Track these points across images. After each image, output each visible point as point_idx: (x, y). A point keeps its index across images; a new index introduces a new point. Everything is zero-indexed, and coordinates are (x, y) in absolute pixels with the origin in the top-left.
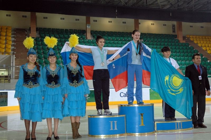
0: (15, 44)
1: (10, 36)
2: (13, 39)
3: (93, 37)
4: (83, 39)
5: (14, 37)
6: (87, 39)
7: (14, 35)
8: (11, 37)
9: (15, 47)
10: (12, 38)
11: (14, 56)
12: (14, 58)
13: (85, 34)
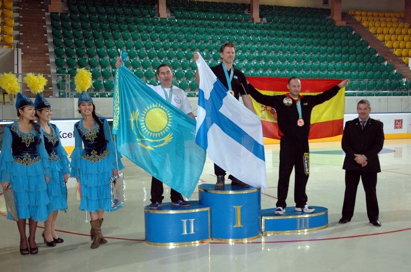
0: (21, 25)
1: (10, 9)
2: (17, 15)
3: (172, 13)
4: (151, 17)
5: (18, 11)
6: (159, 16)
7: (18, 8)
8: (12, 12)
9: (20, 32)
10: (14, 12)
11: (20, 50)
12: (20, 53)
13: (156, 6)
